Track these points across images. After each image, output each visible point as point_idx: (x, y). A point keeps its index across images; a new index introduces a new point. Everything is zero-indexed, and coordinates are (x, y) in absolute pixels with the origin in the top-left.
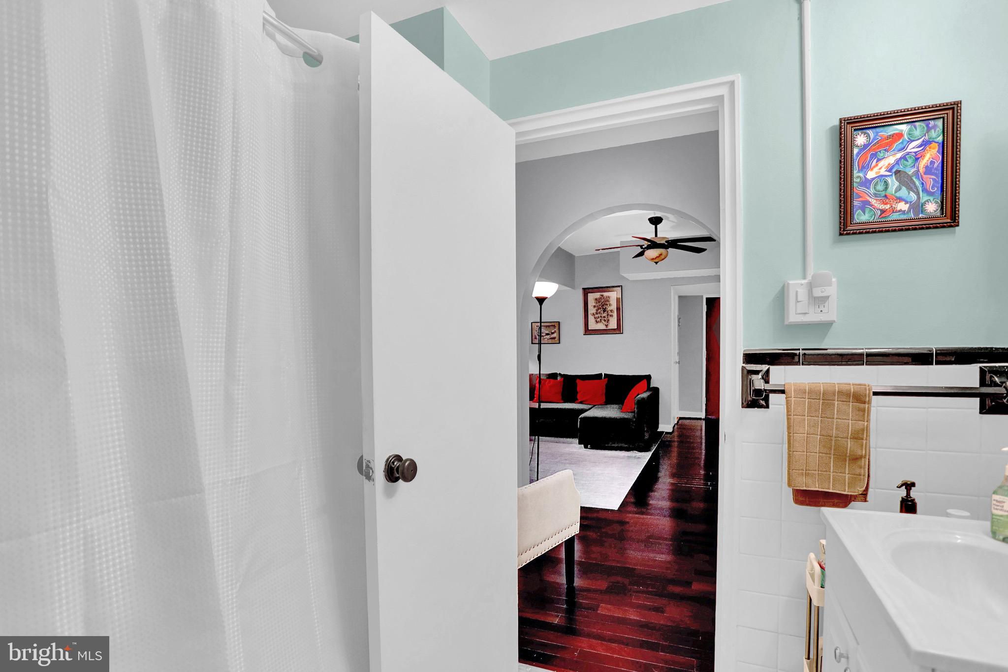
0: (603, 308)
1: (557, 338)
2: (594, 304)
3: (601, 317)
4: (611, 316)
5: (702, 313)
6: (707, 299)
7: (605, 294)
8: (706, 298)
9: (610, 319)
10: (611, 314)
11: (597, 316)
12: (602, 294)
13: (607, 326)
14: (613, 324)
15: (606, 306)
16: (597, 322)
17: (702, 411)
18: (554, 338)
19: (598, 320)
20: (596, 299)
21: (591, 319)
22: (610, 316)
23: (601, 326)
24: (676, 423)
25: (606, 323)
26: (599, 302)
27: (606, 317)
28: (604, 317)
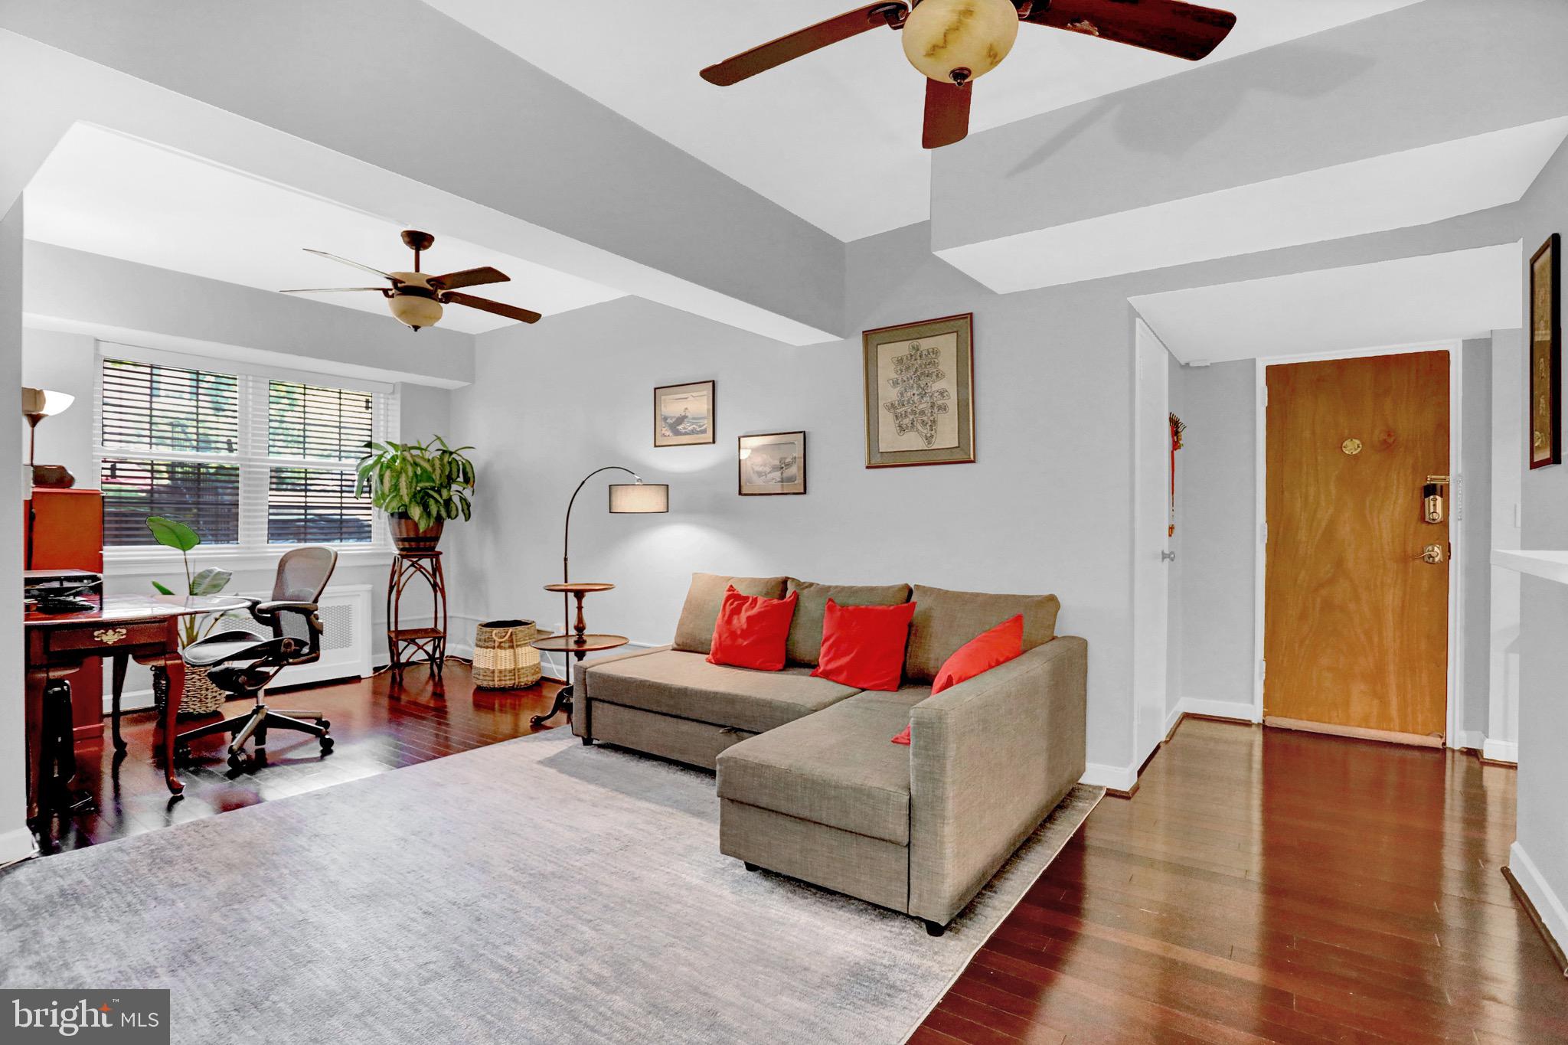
0: (919, 386)
1: (800, 480)
2: (894, 376)
3: (914, 412)
4: (943, 408)
5: (1254, 412)
6: (1270, 370)
7: (926, 344)
8: (1268, 368)
9: (941, 417)
10: (940, 402)
11: (901, 410)
12: (915, 343)
13: (929, 439)
14: (947, 437)
15: (928, 379)
16: (902, 429)
17: (1252, 702)
18: (791, 479)
19: (906, 421)
20: (900, 361)
21: (886, 420)
22: (940, 408)
23: (913, 441)
24: (1163, 738)
25: (926, 431)
26: (908, 368)
27: (928, 412)
28: (922, 412)
